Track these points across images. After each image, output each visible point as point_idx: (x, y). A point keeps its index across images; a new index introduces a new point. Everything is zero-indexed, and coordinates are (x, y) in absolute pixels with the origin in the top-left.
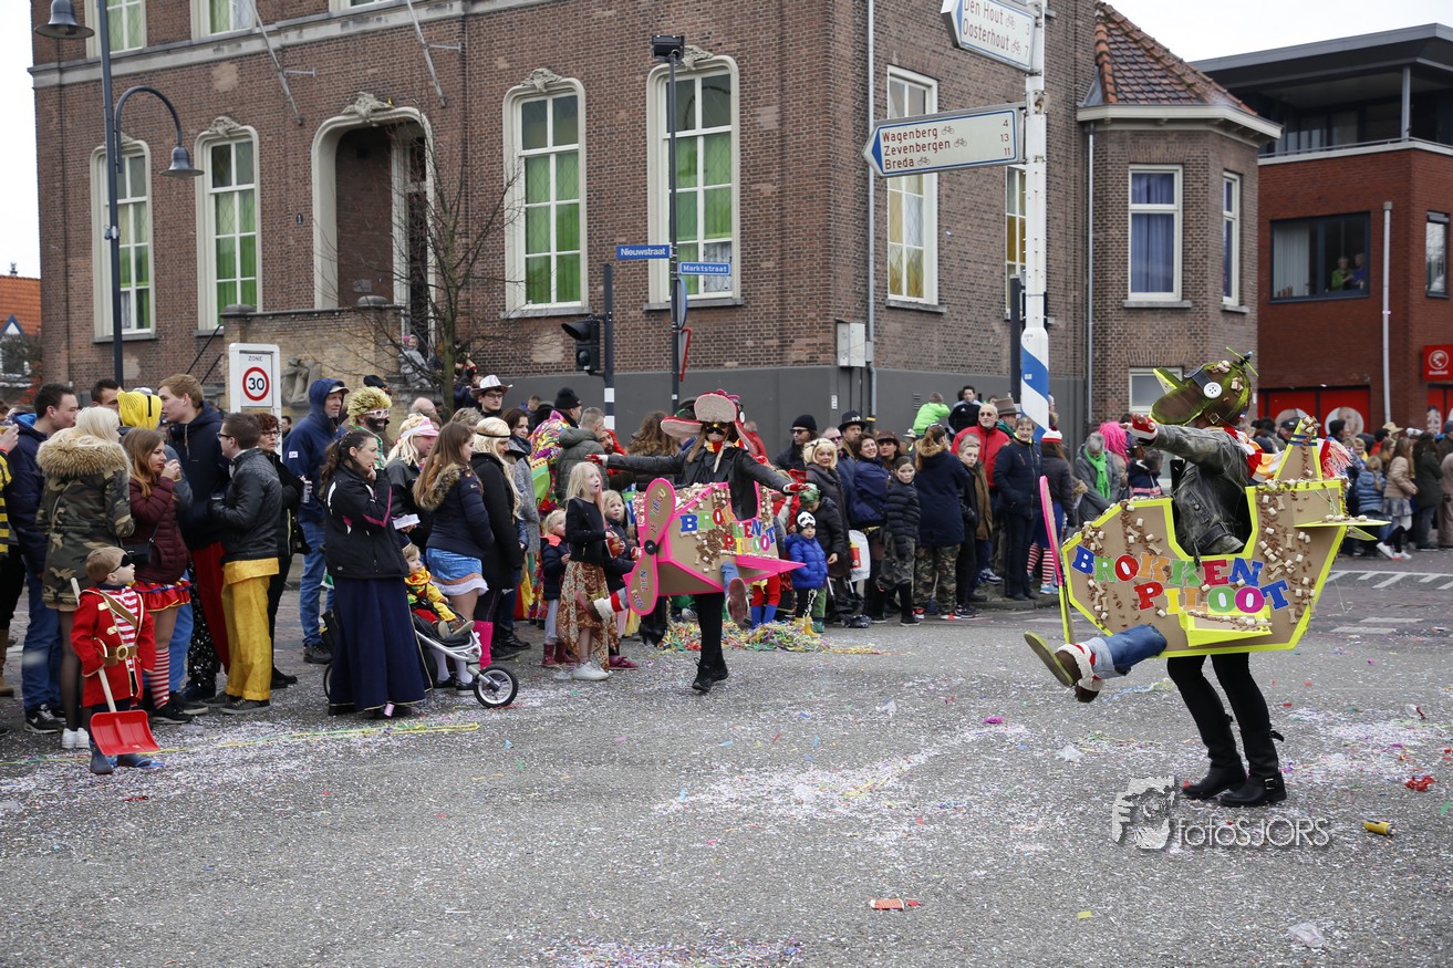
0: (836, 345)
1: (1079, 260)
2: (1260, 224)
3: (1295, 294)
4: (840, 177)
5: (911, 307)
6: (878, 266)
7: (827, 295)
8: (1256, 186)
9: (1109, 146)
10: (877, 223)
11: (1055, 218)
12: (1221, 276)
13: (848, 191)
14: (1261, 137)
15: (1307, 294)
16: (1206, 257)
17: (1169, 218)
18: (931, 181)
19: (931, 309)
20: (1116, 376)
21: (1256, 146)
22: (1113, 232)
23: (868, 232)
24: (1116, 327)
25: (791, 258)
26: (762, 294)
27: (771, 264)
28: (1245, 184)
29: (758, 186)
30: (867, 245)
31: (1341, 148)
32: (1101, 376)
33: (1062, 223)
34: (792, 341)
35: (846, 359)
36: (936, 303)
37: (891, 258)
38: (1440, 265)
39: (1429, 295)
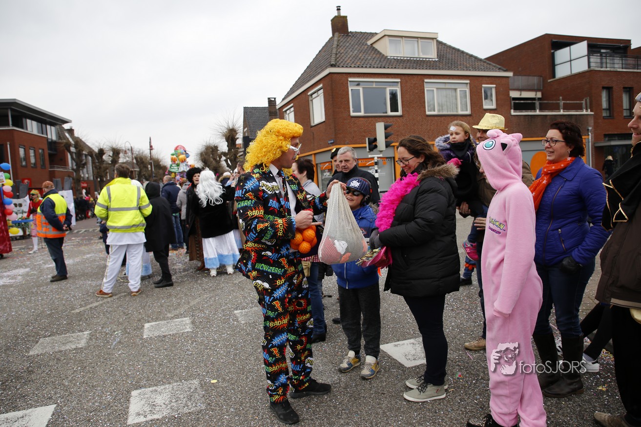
38: (24, 158)
39: (22, 165)
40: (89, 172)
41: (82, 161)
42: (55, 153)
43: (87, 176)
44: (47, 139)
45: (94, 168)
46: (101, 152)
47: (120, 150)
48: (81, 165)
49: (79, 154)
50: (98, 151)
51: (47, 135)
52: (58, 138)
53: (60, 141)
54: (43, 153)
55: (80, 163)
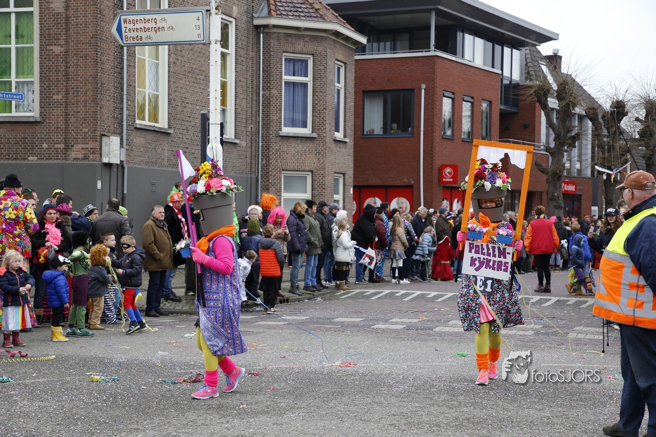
0: (101, 149)
1: (254, 106)
2: (356, 93)
3: (376, 133)
4: (105, 46)
5: (150, 128)
6: (129, 103)
7: (95, 118)
8: (353, 71)
9: (272, 41)
10: (129, 76)
11: (240, 81)
12: (334, 121)
13: (110, 55)
14: (356, 43)
15: (382, 133)
16: (325, 109)
17: (305, 85)
18: (164, 51)
19: (163, 131)
20: (274, 175)
21: (353, 47)
22: (274, 91)
23: (123, 81)
24: (274, 147)
25: (72, 94)
26: (53, 115)
27: (60, 97)
28: (347, 69)
29: (51, 47)
30: (122, 89)
31: (400, 53)
32: (266, 175)
33: (244, 84)
34: (73, 146)
35: (107, 158)
36: (166, 126)
37: (138, 98)
38: (450, 121)
39: (444, 137)
40: (584, 158)
41: (569, 131)
42: (514, 110)
43: (578, 166)
44: (501, 77)
45: (596, 149)
46: (619, 110)
48: (566, 139)
49: (565, 113)
50: (612, 108)
51: (502, 69)
52: (524, 77)
53: (528, 83)
54: (488, 109)
55: (565, 136)
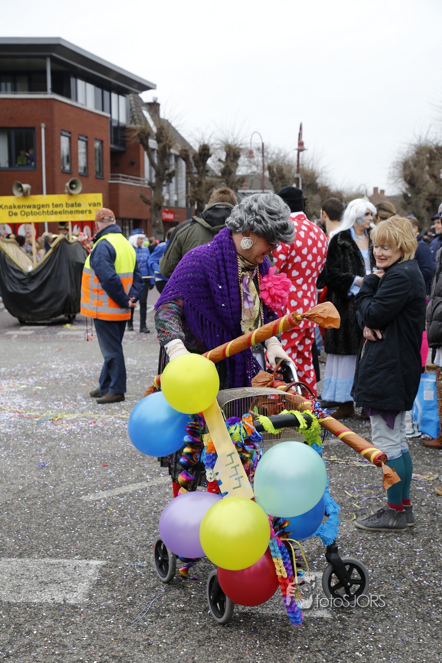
15: (7, 166)
31: (20, 94)
38: (68, 157)
39: (64, 171)
40: (180, 191)
41: (167, 169)
42: (121, 149)
43: (175, 198)
44: (110, 120)
45: (189, 184)
46: (205, 152)
47: (241, 149)
48: (164, 176)
49: (164, 154)
50: (199, 150)
51: (111, 113)
52: (130, 119)
53: (133, 126)
54: (100, 148)
55: (164, 173)
